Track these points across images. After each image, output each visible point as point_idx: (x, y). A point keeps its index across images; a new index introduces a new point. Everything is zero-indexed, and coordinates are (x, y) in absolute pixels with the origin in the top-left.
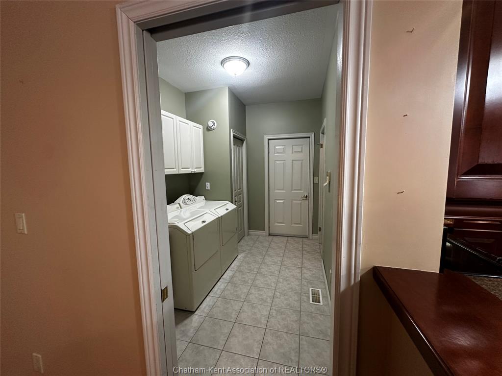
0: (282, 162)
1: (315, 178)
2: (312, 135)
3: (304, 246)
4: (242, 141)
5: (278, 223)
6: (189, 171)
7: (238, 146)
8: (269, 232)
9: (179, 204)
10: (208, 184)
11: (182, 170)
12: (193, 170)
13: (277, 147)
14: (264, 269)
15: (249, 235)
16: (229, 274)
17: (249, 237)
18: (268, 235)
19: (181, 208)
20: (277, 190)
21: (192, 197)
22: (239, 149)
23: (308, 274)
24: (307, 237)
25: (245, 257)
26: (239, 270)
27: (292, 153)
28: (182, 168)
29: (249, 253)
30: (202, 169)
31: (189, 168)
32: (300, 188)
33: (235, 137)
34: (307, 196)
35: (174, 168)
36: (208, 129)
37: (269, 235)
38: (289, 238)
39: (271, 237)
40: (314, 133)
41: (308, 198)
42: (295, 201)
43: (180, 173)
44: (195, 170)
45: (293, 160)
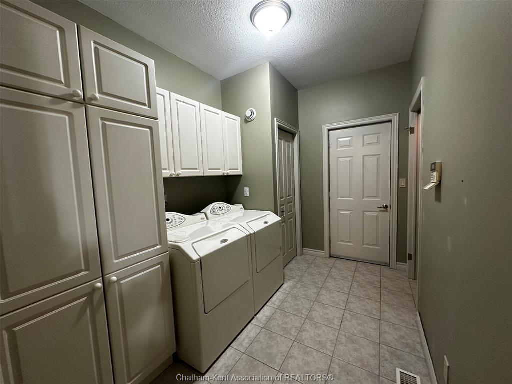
0: (349, 159)
1: (401, 180)
2: (396, 118)
3: (384, 280)
4: (293, 135)
5: (342, 241)
6: (220, 173)
7: (286, 141)
8: (330, 253)
9: (206, 214)
10: (247, 190)
11: (209, 171)
12: (225, 172)
13: (341, 138)
14: (318, 312)
15: (302, 254)
16: (266, 312)
17: (302, 257)
18: (328, 256)
19: (207, 219)
20: (342, 197)
21: (225, 205)
22: (288, 146)
23: (391, 336)
24: (388, 265)
25: (292, 288)
26: (280, 308)
27: (363, 146)
28: (209, 169)
29: (299, 281)
30: (239, 171)
31: (220, 169)
32: (376, 196)
33: (280, 128)
34: (387, 207)
35: (197, 169)
36: (247, 121)
37: (331, 257)
38: (360, 265)
39: (333, 260)
40: (398, 114)
41: (389, 209)
42: (367, 214)
43: (206, 175)
44: (229, 172)
45: (364, 156)
